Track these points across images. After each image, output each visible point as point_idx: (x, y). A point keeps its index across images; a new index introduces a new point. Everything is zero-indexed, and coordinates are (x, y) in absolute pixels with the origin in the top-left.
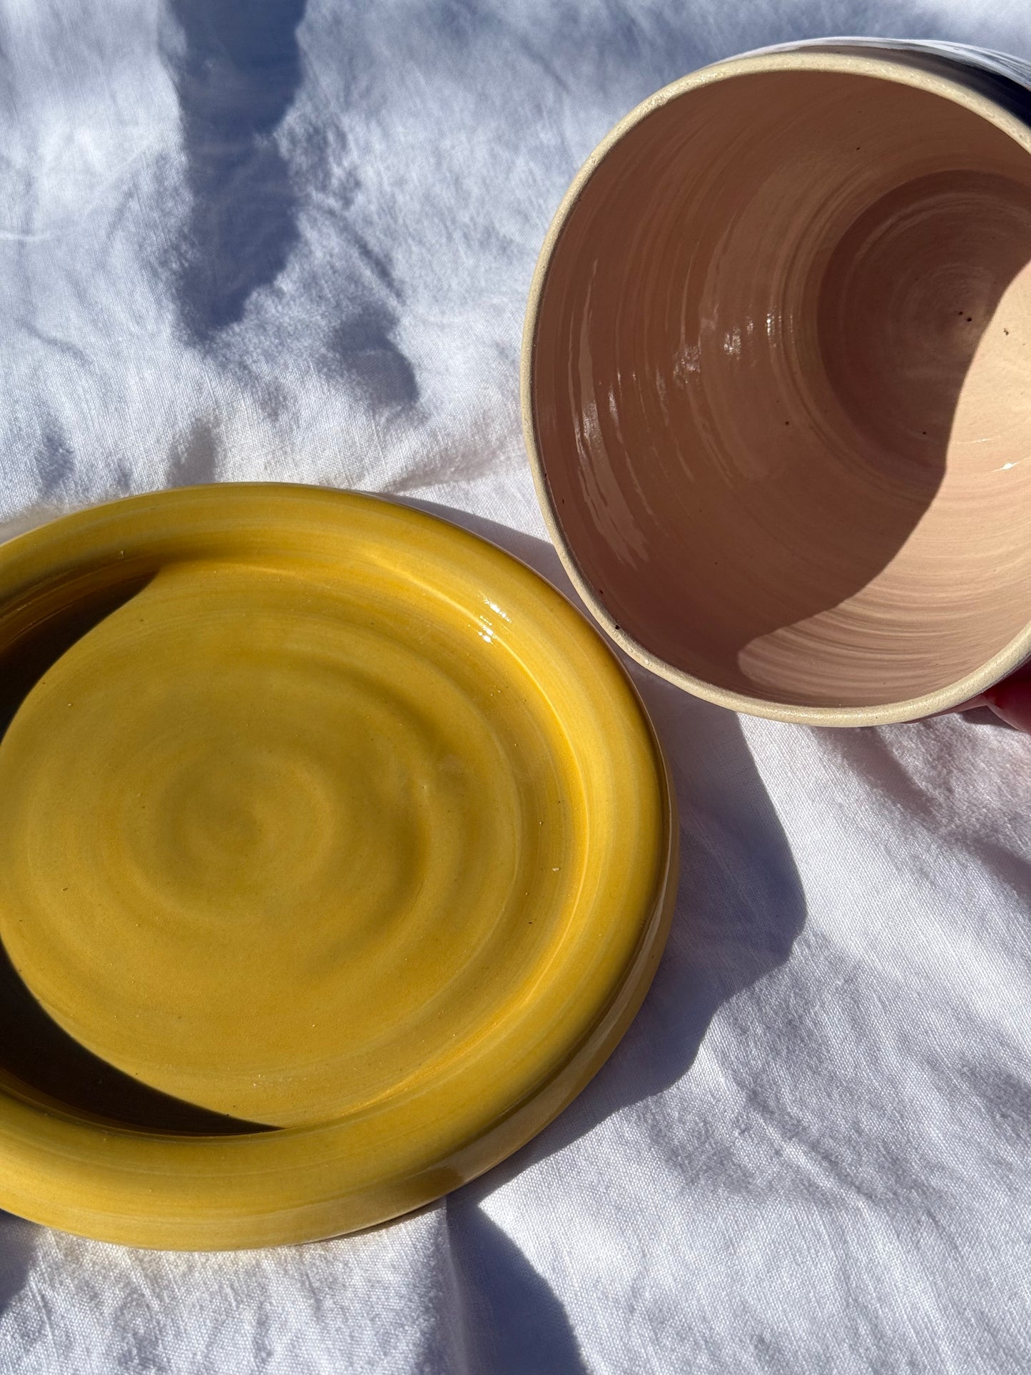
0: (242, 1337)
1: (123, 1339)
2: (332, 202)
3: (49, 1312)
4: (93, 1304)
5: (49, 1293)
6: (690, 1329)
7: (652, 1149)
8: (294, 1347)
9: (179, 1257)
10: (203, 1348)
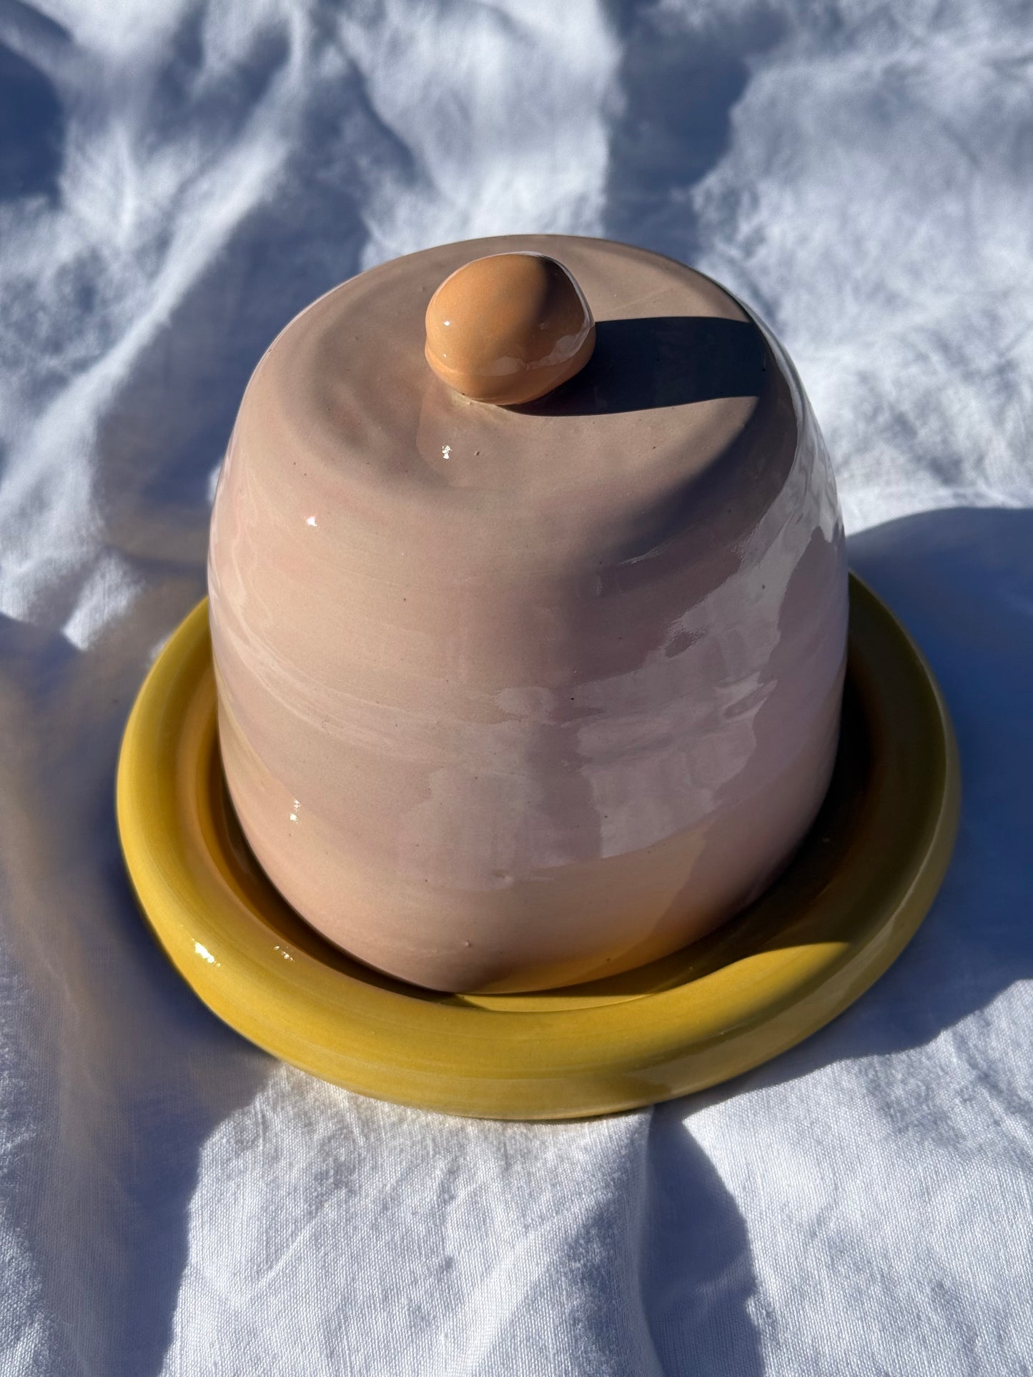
0: (431, 1179)
1: (324, 1161)
2: (734, 252)
3: (266, 1128)
4: (306, 1130)
5: (269, 1114)
6: (869, 1262)
7: (866, 1098)
8: (476, 1195)
9: (394, 1110)
10: (393, 1181)
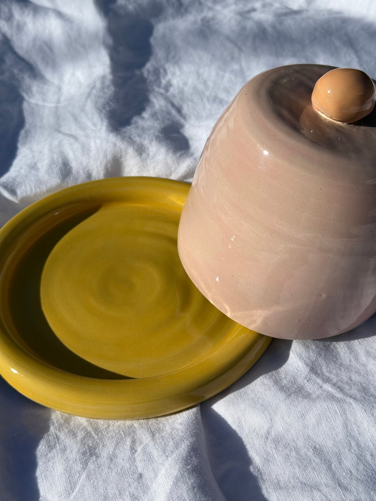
0: (126, 446)
1: (84, 447)
2: (162, 91)
3: (58, 440)
4: (74, 437)
5: (58, 434)
6: (288, 444)
7: (275, 386)
8: (145, 448)
9: (105, 423)
10: (112, 449)
